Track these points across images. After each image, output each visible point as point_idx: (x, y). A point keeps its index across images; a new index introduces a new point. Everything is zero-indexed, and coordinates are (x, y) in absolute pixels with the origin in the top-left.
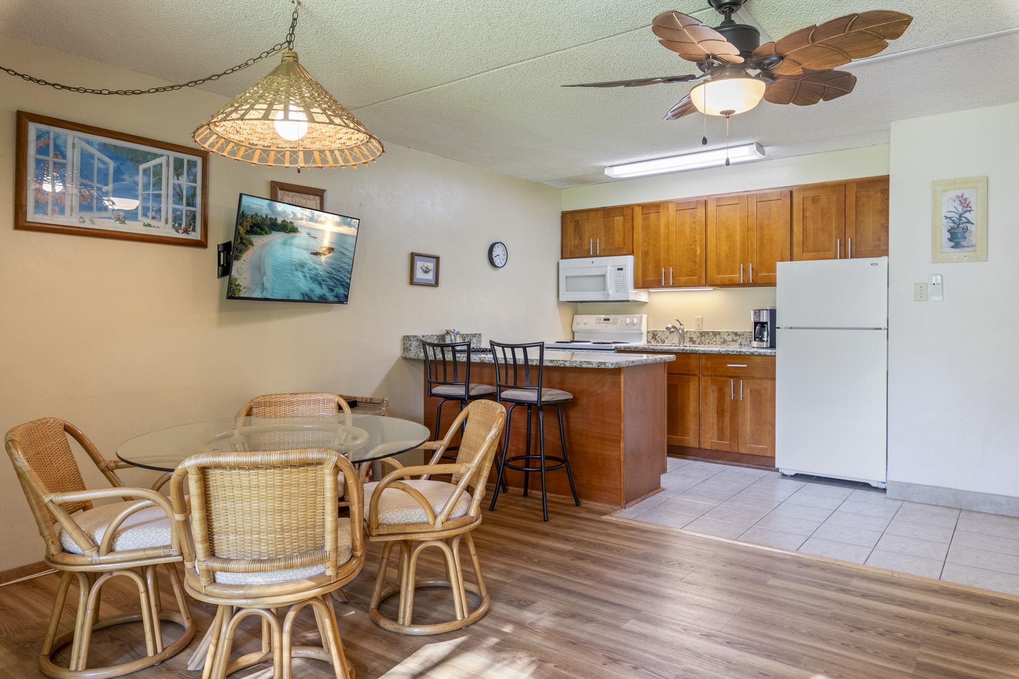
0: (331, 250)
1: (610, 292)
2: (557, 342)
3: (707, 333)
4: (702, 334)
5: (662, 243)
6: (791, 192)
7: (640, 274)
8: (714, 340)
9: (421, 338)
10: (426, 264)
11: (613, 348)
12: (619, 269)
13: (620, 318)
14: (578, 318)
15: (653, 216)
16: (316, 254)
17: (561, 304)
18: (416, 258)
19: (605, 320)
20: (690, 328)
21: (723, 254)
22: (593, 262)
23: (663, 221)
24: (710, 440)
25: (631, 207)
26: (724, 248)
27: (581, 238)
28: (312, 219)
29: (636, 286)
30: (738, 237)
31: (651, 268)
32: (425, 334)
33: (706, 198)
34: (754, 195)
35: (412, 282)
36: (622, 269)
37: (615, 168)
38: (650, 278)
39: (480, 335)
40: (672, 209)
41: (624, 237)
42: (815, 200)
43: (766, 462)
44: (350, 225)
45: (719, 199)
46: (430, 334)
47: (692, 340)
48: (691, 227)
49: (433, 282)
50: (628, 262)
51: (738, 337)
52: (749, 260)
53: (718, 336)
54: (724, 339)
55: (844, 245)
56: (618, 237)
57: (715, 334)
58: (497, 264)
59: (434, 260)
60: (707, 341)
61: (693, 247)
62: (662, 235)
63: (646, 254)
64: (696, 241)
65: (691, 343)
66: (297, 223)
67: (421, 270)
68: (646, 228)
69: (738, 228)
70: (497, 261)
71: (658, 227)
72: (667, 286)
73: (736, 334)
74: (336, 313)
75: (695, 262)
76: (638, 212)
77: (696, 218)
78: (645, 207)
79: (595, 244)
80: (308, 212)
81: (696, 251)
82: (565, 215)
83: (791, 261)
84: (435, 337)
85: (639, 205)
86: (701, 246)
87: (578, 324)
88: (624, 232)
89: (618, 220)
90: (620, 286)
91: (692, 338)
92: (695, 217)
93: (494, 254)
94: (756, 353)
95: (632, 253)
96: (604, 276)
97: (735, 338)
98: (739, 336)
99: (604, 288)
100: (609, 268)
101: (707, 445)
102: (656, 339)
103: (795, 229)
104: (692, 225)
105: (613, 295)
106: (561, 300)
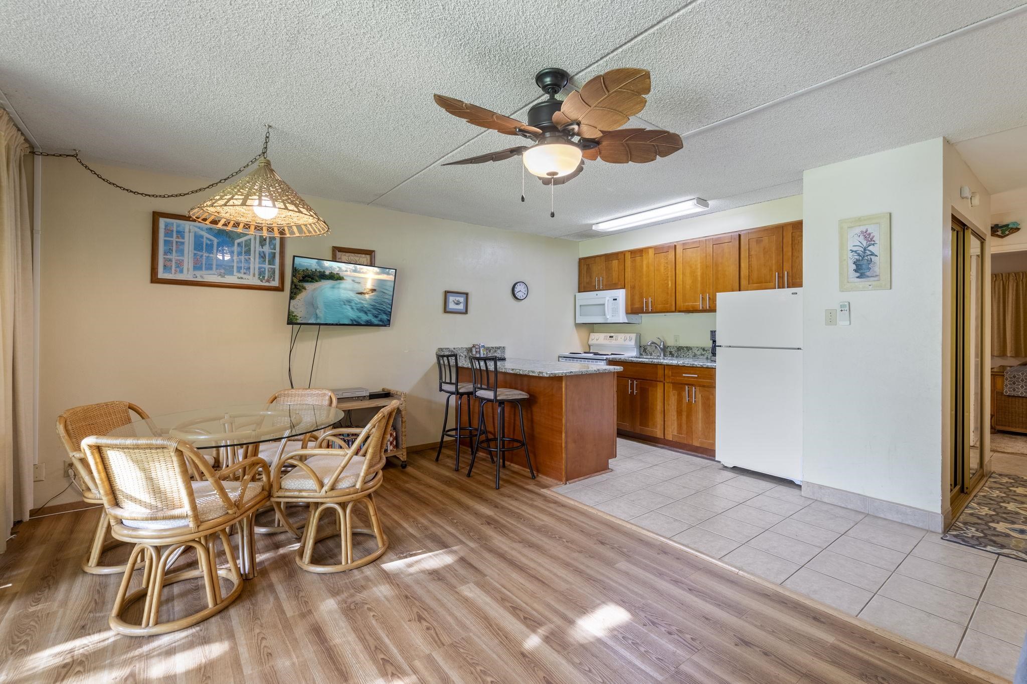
0: (373, 290)
1: (608, 317)
2: (571, 353)
3: (683, 348)
4: (679, 349)
5: (644, 279)
6: (740, 236)
7: (629, 303)
8: (688, 353)
9: (453, 349)
10: (458, 299)
11: (605, 359)
12: (614, 300)
13: (619, 335)
14: (593, 336)
15: (638, 259)
16: (361, 293)
17: (578, 326)
18: (448, 294)
19: (610, 337)
20: (670, 343)
21: (688, 287)
22: (597, 295)
23: (645, 262)
24: (672, 433)
25: (623, 253)
26: (689, 281)
27: (591, 277)
28: (355, 271)
29: (628, 312)
30: (699, 274)
31: (637, 298)
32: (456, 347)
33: (676, 244)
34: (710, 239)
35: (446, 311)
36: (616, 299)
37: (600, 225)
38: (636, 306)
39: (504, 347)
40: (651, 252)
41: (619, 276)
42: (759, 241)
43: (708, 452)
44: (388, 274)
45: (685, 245)
46: (460, 347)
47: (671, 354)
48: (665, 266)
49: (464, 311)
50: (621, 294)
51: (705, 352)
52: (707, 291)
53: (690, 351)
54: (695, 353)
55: (781, 277)
56: (615, 275)
57: (688, 349)
58: (519, 298)
59: (465, 295)
60: (682, 355)
61: (666, 282)
62: (645, 273)
63: (633, 288)
64: (668, 277)
65: (671, 356)
66: (341, 274)
67: (453, 303)
68: (634, 268)
69: (699, 266)
70: (519, 295)
71: (642, 267)
72: (648, 312)
73: (704, 349)
74: (382, 332)
75: (668, 293)
76: (628, 256)
77: (669, 259)
78: (633, 252)
79: (599, 281)
80: (351, 266)
81: (668, 285)
82: (580, 260)
83: (739, 291)
84: (465, 349)
85: (629, 251)
86: (672, 280)
87: (592, 340)
88: (619, 271)
89: (615, 263)
90: (615, 311)
91: (671, 352)
92: (667, 259)
93: (517, 290)
94: (704, 366)
95: (624, 288)
96: (604, 304)
97: (703, 353)
98: (706, 351)
99: (604, 314)
100: (607, 298)
101: (669, 437)
102: (646, 352)
103: (742, 265)
104: (666, 265)
105: (612, 319)
106: (577, 322)
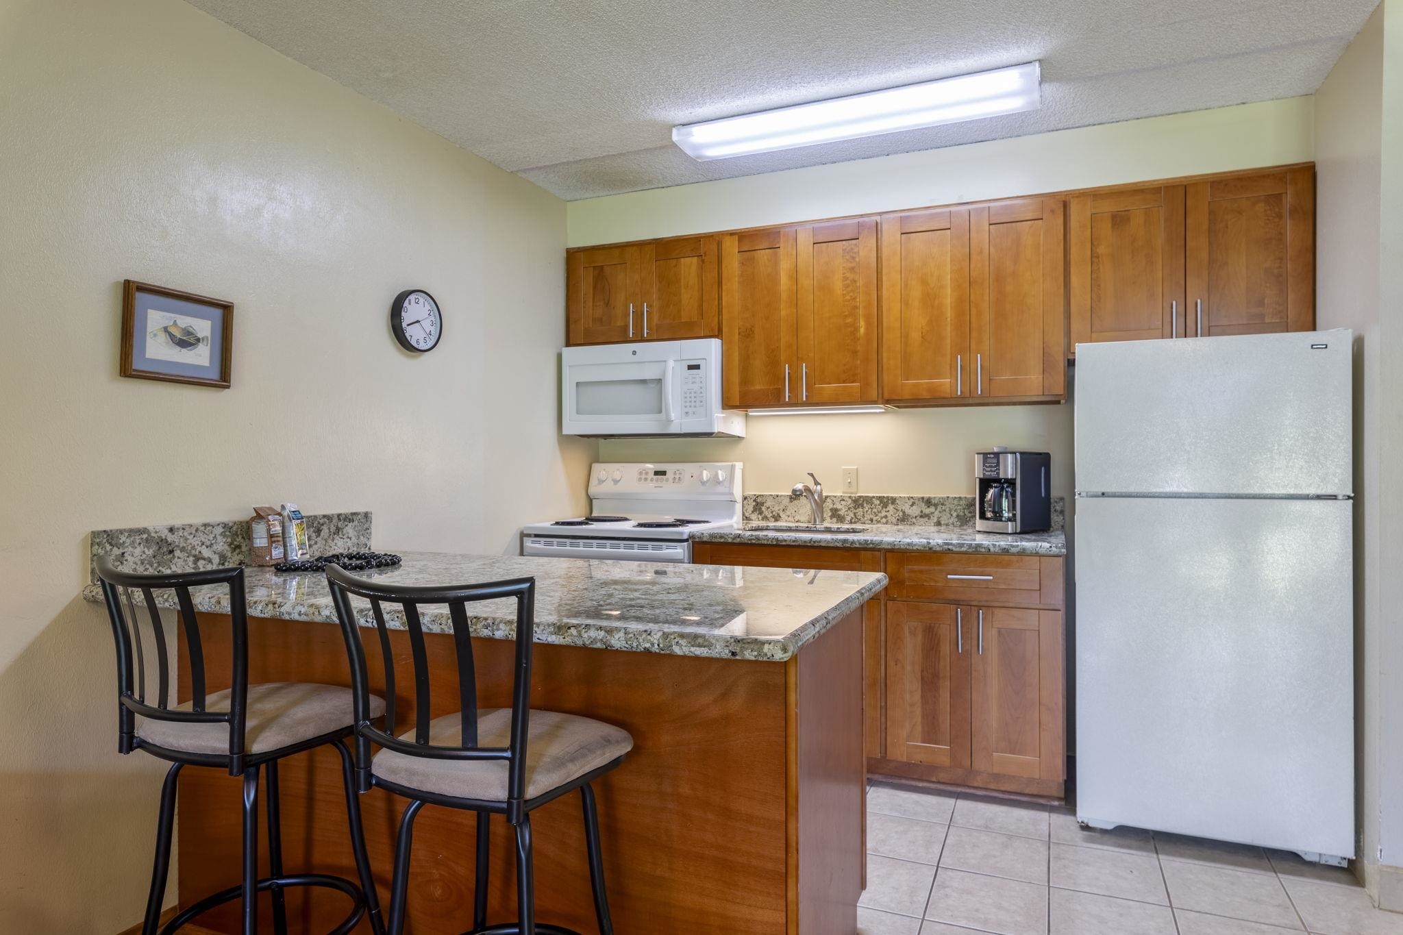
1: (673, 416)
2: (557, 523)
3: (869, 500)
4: (858, 502)
5: (783, 313)
6: (1065, 205)
7: (736, 378)
8: (884, 514)
9: (165, 533)
10: (185, 321)
12: (691, 367)
13: (688, 469)
14: (600, 470)
15: (763, 256)
17: (567, 441)
18: (140, 298)
19: (657, 473)
20: (833, 489)
21: (915, 336)
22: (634, 353)
23: (785, 266)
24: (906, 741)
25: (716, 239)
26: (918, 320)
27: (607, 304)
29: (727, 404)
30: (948, 299)
31: (758, 363)
32: (177, 522)
33: (878, 218)
34: (983, 209)
35: (127, 367)
36: (697, 367)
37: (695, 129)
38: (758, 387)
39: (367, 515)
40: (804, 240)
41: (701, 300)
42: (1119, 220)
45: (908, 224)
46: (198, 520)
47: (835, 514)
48: (846, 279)
49: (214, 375)
50: (710, 351)
51: (932, 509)
52: (973, 347)
53: (891, 507)
54: (904, 512)
56: (688, 299)
57: (885, 502)
58: (414, 343)
59: (218, 313)
60: (868, 517)
61: (849, 320)
62: (784, 296)
63: (747, 334)
64: (856, 307)
65: (835, 520)
67: (163, 337)
68: (749, 281)
69: (948, 280)
70: (415, 334)
71: (774, 278)
72: (795, 403)
73: (928, 502)
75: (855, 352)
76: (731, 247)
77: (857, 260)
78: (743, 236)
79: (638, 316)
81: (856, 329)
82: (573, 258)
84: (219, 530)
85: (732, 234)
86: (868, 318)
87: (601, 482)
88: (701, 290)
89: (689, 266)
90: (694, 401)
91: (836, 510)
92: (853, 258)
93: (407, 316)
94: (1013, 550)
95: (718, 334)
96: (659, 381)
97: (927, 511)
98: (936, 505)
99: (659, 407)
100: (671, 364)
101: (898, 753)
102: (761, 513)
103: (1076, 280)
104: (848, 275)
105: (679, 423)
106: (565, 432)
